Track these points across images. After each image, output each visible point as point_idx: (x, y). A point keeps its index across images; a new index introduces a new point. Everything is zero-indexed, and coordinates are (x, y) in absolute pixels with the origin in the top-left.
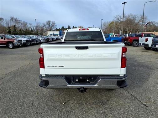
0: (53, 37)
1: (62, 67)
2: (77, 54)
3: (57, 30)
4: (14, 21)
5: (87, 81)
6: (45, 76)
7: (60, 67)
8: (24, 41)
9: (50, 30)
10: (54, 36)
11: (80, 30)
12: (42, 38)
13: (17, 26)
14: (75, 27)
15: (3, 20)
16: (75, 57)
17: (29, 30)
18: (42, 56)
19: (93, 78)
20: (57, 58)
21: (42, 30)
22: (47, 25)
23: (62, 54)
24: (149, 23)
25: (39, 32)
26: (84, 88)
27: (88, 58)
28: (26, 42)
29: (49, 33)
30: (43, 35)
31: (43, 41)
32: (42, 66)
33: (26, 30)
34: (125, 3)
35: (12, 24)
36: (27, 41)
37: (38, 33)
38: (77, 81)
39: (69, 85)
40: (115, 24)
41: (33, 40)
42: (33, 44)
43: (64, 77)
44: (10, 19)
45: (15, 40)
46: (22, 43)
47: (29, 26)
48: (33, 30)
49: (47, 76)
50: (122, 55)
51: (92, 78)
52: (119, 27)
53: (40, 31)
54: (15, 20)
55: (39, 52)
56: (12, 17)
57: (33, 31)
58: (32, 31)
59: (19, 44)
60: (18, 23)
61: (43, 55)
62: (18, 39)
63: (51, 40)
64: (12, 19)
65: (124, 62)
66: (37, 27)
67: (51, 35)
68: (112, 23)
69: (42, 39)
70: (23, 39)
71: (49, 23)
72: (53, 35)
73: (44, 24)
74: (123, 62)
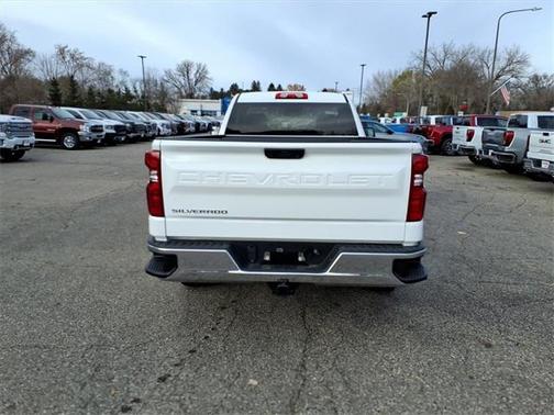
0: (199, 119)
1: (221, 214)
2: (268, 175)
3: (214, 95)
4: (68, 58)
5: (300, 259)
6: (165, 240)
7: (214, 215)
8: (107, 127)
9: (191, 96)
10: (202, 115)
11: (278, 97)
12: (164, 121)
13: (78, 77)
14: (276, 87)
15: (34, 56)
16: (262, 181)
17: (119, 93)
18: (156, 177)
19: (320, 252)
20: (205, 183)
21: (163, 94)
22: (181, 79)
23: (220, 173)
24: (536, 79)
25: (152, 102)
26: (288, 283)
27: (304, 185)
28: (114, 131)
29: (187, 106)
30: (165, 111)
31: (164, 131)
32: (157, 208)
33: (110, 91)
34: (430, 14)
35: (61, 70)
36: (116, 127)
37: (148, 104)
38: (267, 258)
39: (240, 272)
40: (414, 80)
41: (134, 128)
42: (134, 137)
43: (228, 246)
44: (55, 51)
45: (83, 124)
46: (104, 133)
47: (118, 78)
48: (132, 92)
49: (172, 242)
50: (413, 179)
51: (316, 251)
52: (429, 93)
53: (154, 98)
54: (72, 57)
55: (146, 163)
56: (63, 46)
57: (132, 97)
58: (128, 96)
59: (94, 135)
60: (82, 66)
61: (159, 175)
62: (93, 123)
63: (193, 129)
64: (62, 51)
65: (417, 202)
66: (146, 82)
67: (194, 112)
68: (406, 75)
69: (163, 125)
70: (105, 122)
71: (185, 69)
72: (199, 113)
73: (168, 73)
74: (414, 203)
